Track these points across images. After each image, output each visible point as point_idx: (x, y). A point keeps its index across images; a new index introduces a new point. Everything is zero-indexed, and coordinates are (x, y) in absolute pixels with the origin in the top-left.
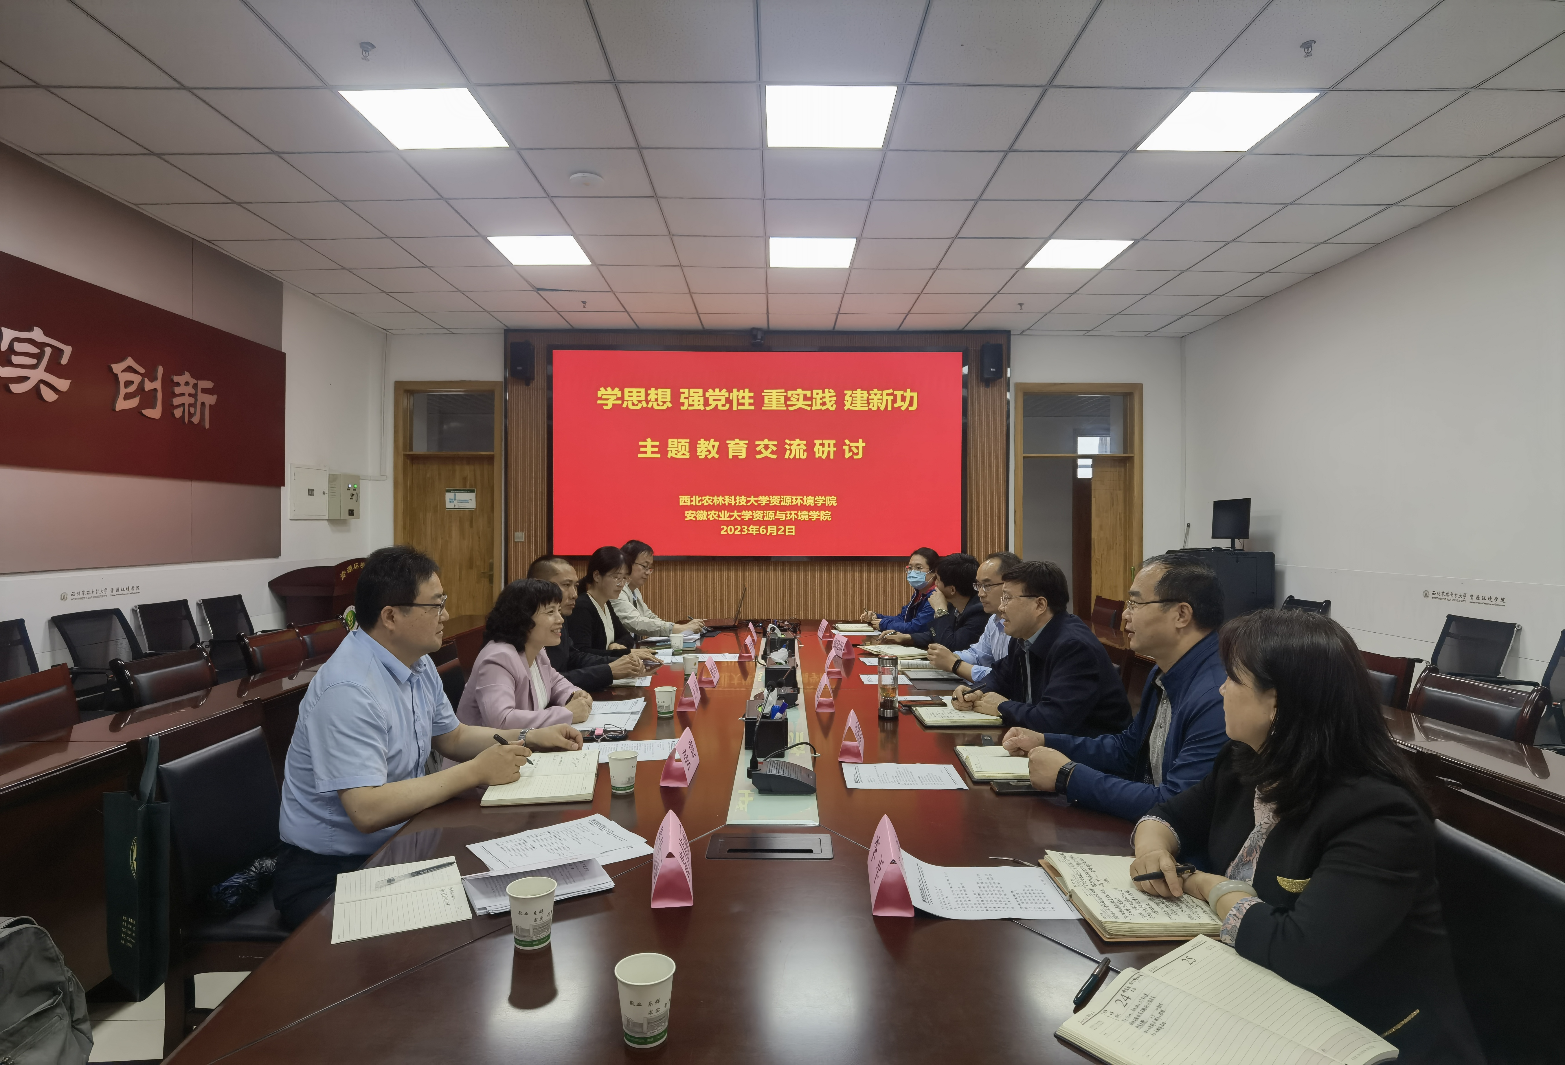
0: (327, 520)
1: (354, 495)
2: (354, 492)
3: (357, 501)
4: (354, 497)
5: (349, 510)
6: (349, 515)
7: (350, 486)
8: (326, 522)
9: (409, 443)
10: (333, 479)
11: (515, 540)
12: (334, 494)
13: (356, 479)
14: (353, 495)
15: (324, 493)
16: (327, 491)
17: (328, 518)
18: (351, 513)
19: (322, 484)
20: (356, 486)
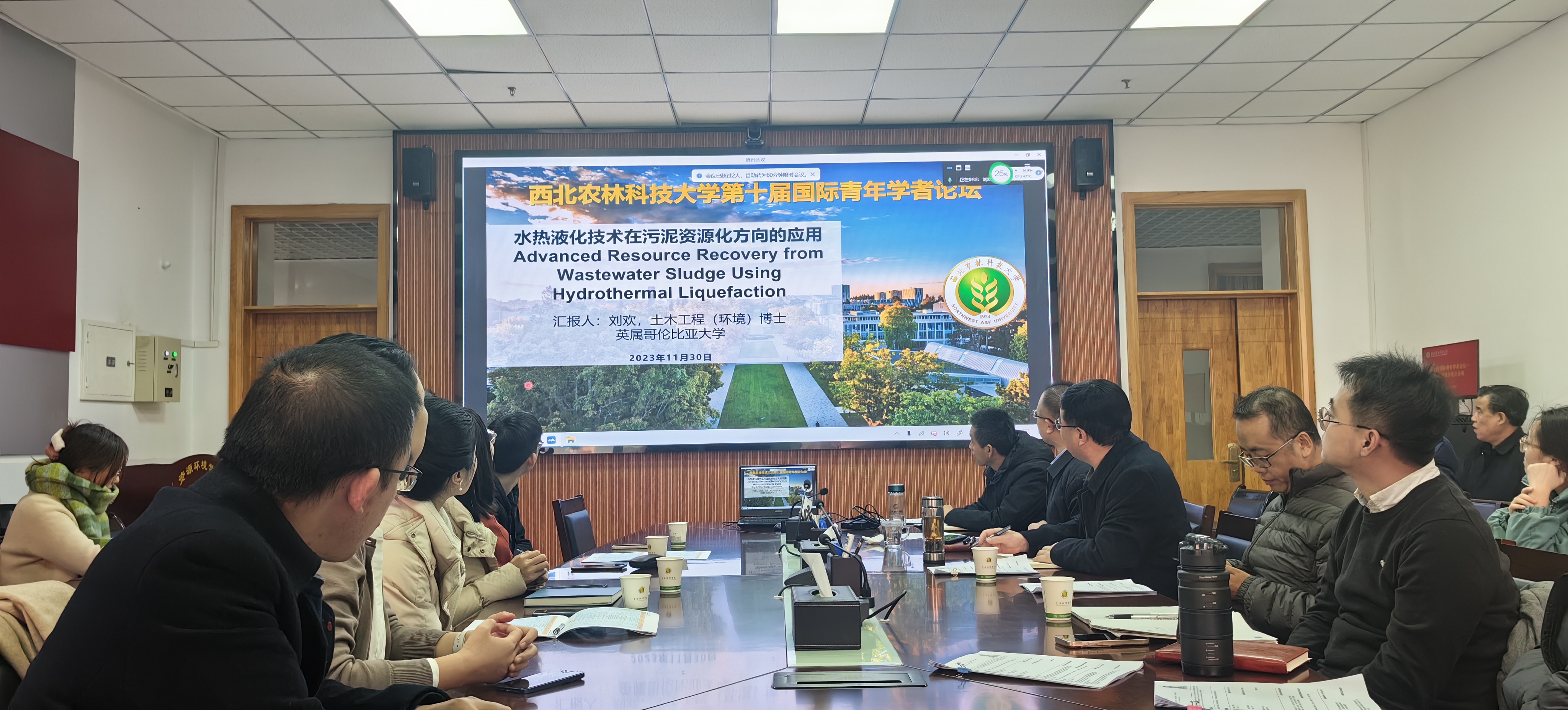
0: (134, 403)
1: (173, 368)
2: (173, 363)
3: (176, 376)
4: (173, 370)
5: (166, 389)
6: (166, 396)
7: (167, 354)
8: (130, 409)
9: (252, 292)
10: (143, 344)
12: (143, 366)
13: (176, 343)
14: (172, 366)
15: (129, 363)
16: (133, 361)
17: (133, 401)
18: (169, 392)
19: (126, 352)
20: (175, 354)
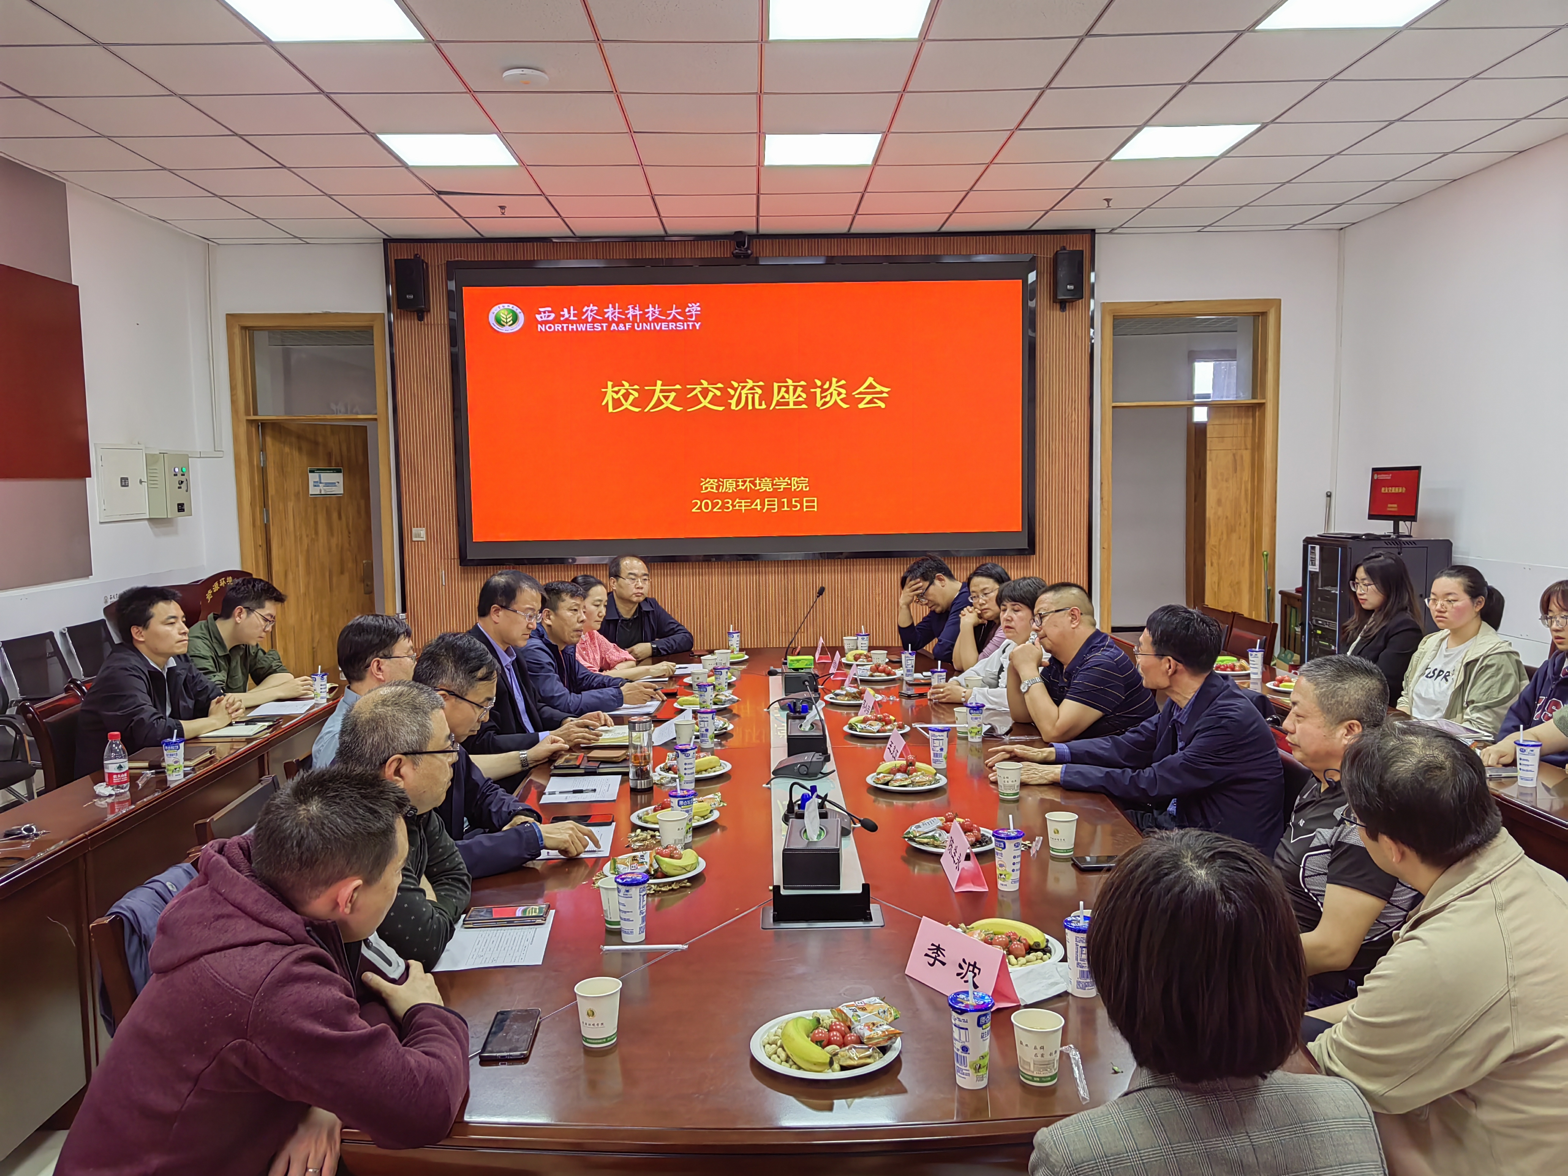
0: (149, 520)
2: (183, 478)
3: (187, 491)
4: (184, 485)
5: (179, 505)
6: (178, 511)
7: (177, 470)
8: (146, 522)
9: (253, 405)
10: (151, 460)
11: (414, 539)
12: (155, 482)
13: (184, 459)
14: (182, 482)
15: (141, 482)
16: (145, 479)
17: (148, 517)
18: (181, 508)
19: (137, 471)
20: (184, 470)
